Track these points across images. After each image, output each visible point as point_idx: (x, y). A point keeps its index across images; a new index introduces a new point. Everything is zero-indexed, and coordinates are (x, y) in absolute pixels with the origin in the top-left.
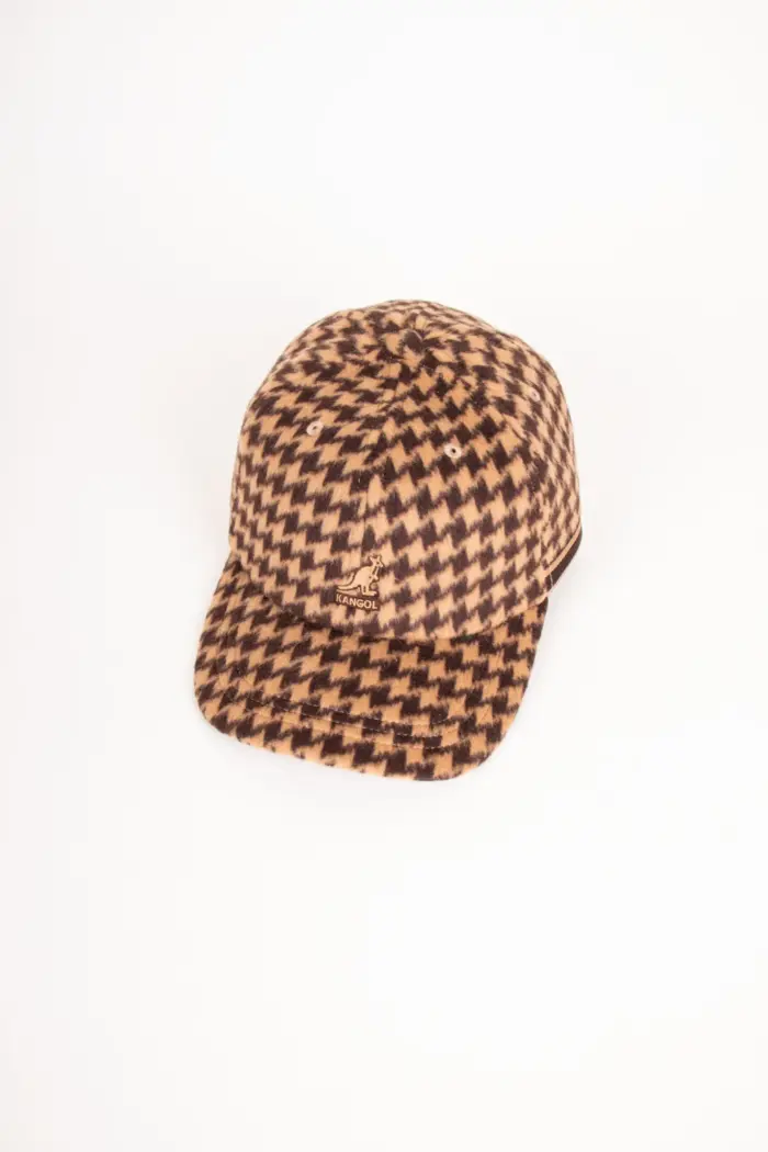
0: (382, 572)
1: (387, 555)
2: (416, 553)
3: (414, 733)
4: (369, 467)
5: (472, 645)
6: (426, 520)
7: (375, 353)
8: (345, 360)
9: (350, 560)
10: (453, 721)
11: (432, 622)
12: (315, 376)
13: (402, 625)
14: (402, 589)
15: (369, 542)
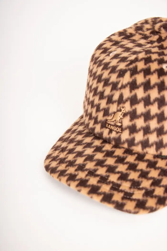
0: (125, 115)
1: (127, 107)
2: (140, 108)
3: (121, 188)
4: (127, 68)
5: (164, 160)
6: (147, 94)
7: (149, 31)
8: (136, 33)
9: (113, 108)
10: (142, 189)
11: (145, 144)
12: (122, 37)
13: (131, 142)
14: (132, 125)
15: (121, 100)
